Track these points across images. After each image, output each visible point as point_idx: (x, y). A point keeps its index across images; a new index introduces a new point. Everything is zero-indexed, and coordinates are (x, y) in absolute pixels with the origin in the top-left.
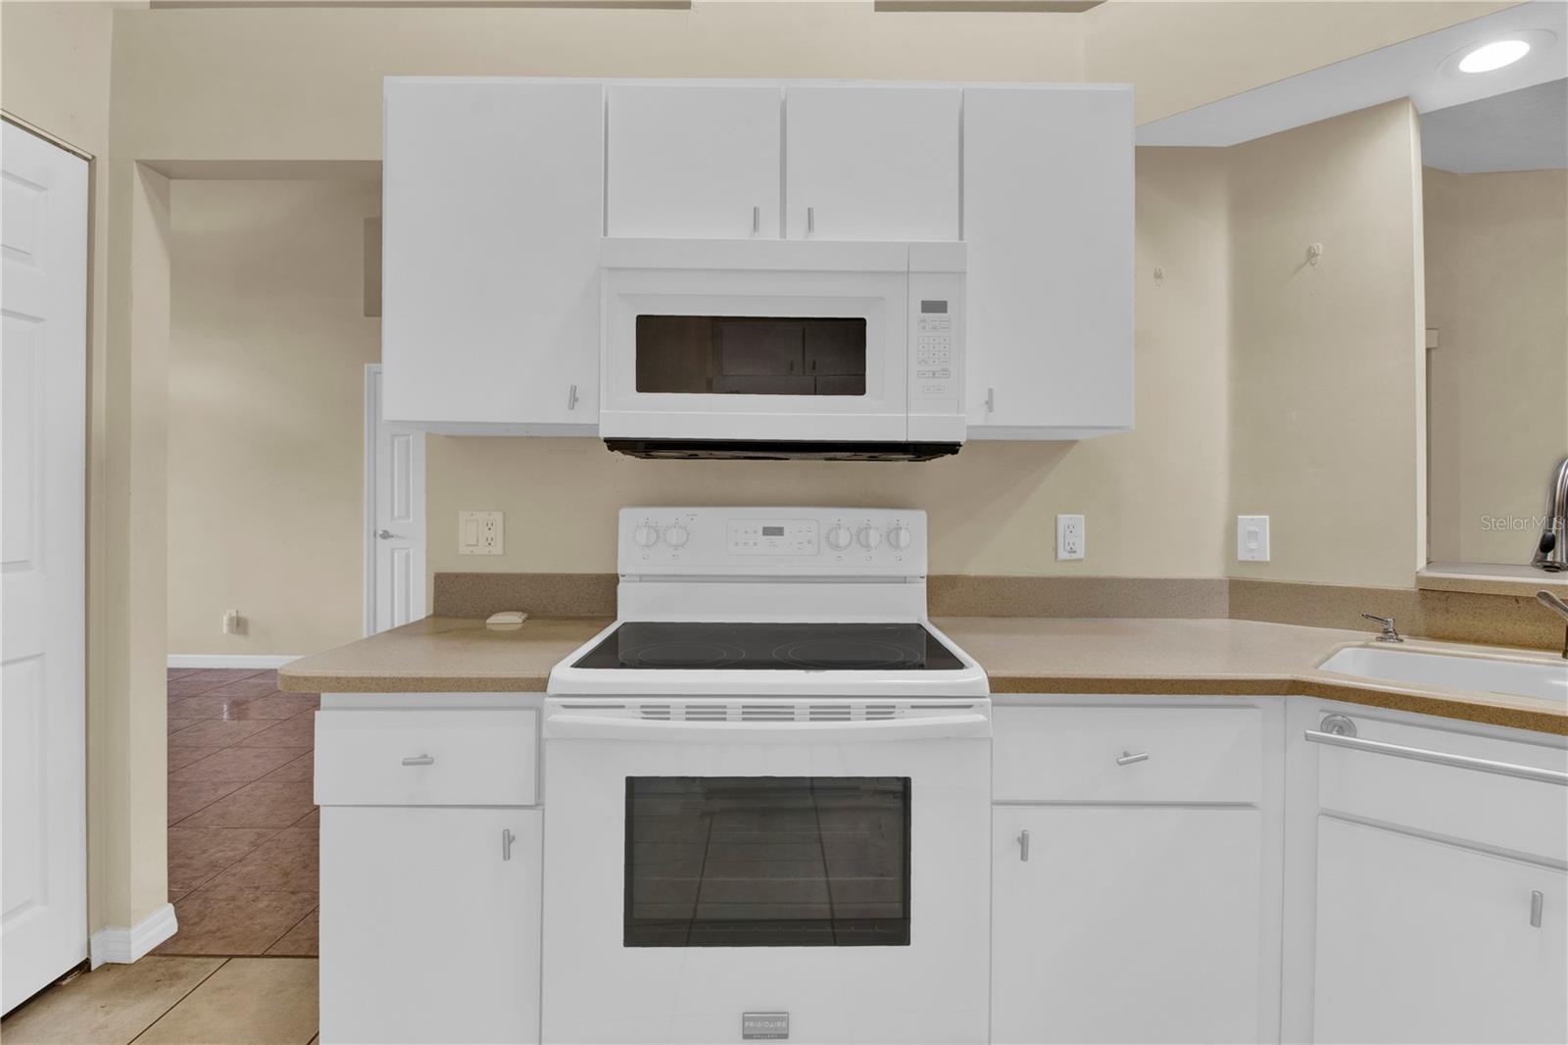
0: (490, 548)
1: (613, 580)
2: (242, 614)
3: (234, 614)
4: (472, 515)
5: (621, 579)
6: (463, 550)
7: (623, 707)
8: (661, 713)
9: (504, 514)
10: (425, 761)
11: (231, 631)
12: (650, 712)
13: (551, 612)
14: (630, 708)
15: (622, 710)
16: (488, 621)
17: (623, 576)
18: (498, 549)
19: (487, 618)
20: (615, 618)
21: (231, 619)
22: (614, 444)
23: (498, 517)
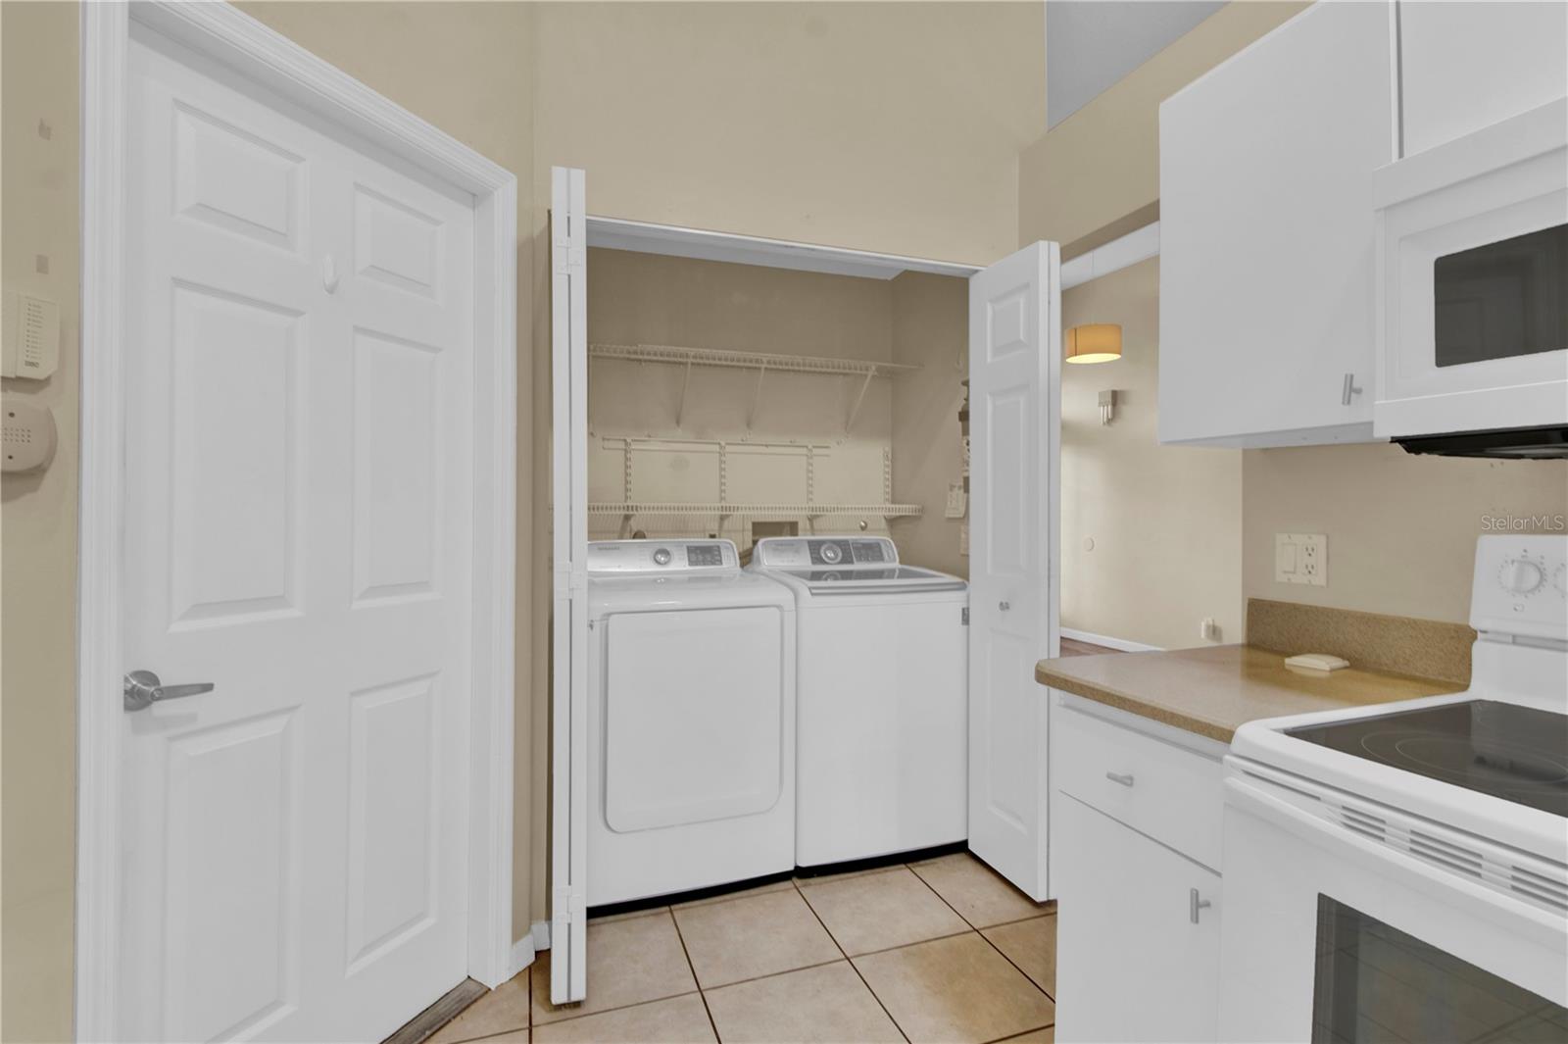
0: (1309, 576)
1: (1466, 636)
2: (1217, 624)
3: (1211, 623)
4: (1290, 537)
5: (1479, 635)
6: (1281, 578)
7: (1318, 798)
8: (1372, 828)
9: (1328, 537)
10: (1128, 781)
11: (1208, 636)
12: (1355, 821)
13: (1386, 664)
14: (1325, 802)
15: (1317, 802)
16: (1288, 661)
17: (1482, 632)
18: (1319, 579)
19: (1289, 655)
20: (1465, 687)
21: (1208, 627)
22: (1416, 445)
23: (1319, 541)
